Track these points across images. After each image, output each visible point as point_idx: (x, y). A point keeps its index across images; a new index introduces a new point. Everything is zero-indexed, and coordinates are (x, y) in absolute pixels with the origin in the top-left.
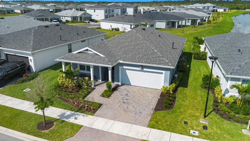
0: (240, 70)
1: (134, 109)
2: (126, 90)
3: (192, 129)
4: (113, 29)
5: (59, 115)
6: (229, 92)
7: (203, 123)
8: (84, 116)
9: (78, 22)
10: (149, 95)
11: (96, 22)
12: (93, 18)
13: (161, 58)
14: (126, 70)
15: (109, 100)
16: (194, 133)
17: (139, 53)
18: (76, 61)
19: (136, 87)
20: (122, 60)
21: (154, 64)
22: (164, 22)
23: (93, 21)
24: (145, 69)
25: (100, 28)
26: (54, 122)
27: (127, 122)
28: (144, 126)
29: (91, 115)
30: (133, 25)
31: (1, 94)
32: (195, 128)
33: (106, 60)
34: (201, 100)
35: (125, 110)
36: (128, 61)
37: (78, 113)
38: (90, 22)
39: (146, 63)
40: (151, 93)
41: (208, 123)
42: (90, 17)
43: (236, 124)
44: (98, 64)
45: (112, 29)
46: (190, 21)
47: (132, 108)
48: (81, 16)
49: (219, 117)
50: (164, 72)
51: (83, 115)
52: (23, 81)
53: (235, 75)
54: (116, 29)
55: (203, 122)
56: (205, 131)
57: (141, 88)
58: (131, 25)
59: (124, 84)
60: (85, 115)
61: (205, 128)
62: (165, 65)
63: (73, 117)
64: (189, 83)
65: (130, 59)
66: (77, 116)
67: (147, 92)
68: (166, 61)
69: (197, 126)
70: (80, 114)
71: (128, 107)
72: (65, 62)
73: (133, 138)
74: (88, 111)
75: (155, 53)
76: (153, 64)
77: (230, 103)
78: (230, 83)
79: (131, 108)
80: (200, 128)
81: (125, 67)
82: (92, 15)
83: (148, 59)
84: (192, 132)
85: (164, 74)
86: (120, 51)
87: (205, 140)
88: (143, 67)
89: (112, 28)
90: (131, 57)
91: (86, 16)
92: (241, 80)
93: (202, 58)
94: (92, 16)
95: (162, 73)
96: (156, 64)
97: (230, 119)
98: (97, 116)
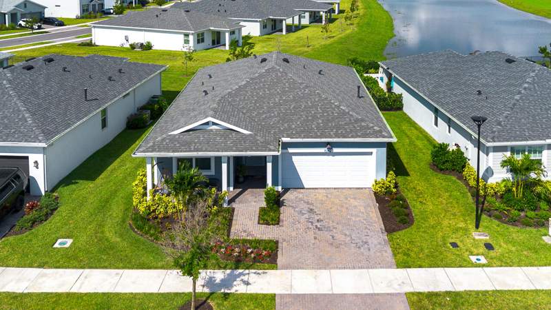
0: (503, 131)
1: (349, 239)
2: (301, 200)
3: (472, 254)
4: (133, 47)
5: (203, 284)
6: (494, 174)
7: (482, 239)
8: (259, 273)
9: (7, 29)
10: (356, 204)
11: (61, 24)
12: (47, 14)
13: (363, 124)
14: (293, 157)
15: (284, 228)
16: (477, 259)
17: (315, 117)
18: (190, 151)
19: (317, 190)
20: (285, 135)
21: (356, 137)
22: (257, 21)
23: (51, 22)
24: (335, 150)
25: (90, 44)
26: (205, 301)
27: (354, 268)
28: (390, 267)
29: (273, 269)
30: (192, 34)
31: (2, 266)
32: (475, 251)
33: (258, 140)
34: (450, 196)
35: (332, 244)
36: (300, 137)
37: (240, 271)
38: (43, 26)
39: (339, 138)
40: (355, 199)
41: (488, 238)
42: (41, 12)
43: (528, 229)
44: (246, 151)
45: (131, 45)
46: (307, 15)
47: (343, 236)
48: (15, 12)
49: (497, 222)
50: (374, 150)
51: (255, 273)
52: (34, 223)
53: (500, 141)
54: (142, 44)
55: (480, 236)
56: (492, 253)
57: (328, 191)
58: (187, 35)
59: (289, 189)
60: (260, 271)
61: (489, 247)
62: (378, 137)
63: (238, 281)
64: (406, 165)
65: (302, 132)
66: (245, 278)
67: (347, 199)
68: (375, 128)
69: (477, 247)
70: (247, 271)
71: (333, 237)
72: (158, 158)
73: (388, 294)
74: (259, 262)
75: (344, 113)
76: (352, 137)
77: (499, 194)
78: (494, 156)
79: (340, 237)
80: (482, 249)
81: (291, 150)
82: (45, 8)
83: (338, 127)
84: (473, 258)
85: (374, 154)
86: (270, 117)
87: (501, 268)
88: (331, 145)
89: (131, 42)
90: (302, 127)
91: (30, 9)
92: (509, 149)
93: (395, 107)
94: (46, 10)
95: (371, 154)
96: (360, 137)
97: (514, 222)
98: (286, 267)
